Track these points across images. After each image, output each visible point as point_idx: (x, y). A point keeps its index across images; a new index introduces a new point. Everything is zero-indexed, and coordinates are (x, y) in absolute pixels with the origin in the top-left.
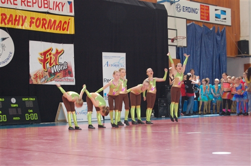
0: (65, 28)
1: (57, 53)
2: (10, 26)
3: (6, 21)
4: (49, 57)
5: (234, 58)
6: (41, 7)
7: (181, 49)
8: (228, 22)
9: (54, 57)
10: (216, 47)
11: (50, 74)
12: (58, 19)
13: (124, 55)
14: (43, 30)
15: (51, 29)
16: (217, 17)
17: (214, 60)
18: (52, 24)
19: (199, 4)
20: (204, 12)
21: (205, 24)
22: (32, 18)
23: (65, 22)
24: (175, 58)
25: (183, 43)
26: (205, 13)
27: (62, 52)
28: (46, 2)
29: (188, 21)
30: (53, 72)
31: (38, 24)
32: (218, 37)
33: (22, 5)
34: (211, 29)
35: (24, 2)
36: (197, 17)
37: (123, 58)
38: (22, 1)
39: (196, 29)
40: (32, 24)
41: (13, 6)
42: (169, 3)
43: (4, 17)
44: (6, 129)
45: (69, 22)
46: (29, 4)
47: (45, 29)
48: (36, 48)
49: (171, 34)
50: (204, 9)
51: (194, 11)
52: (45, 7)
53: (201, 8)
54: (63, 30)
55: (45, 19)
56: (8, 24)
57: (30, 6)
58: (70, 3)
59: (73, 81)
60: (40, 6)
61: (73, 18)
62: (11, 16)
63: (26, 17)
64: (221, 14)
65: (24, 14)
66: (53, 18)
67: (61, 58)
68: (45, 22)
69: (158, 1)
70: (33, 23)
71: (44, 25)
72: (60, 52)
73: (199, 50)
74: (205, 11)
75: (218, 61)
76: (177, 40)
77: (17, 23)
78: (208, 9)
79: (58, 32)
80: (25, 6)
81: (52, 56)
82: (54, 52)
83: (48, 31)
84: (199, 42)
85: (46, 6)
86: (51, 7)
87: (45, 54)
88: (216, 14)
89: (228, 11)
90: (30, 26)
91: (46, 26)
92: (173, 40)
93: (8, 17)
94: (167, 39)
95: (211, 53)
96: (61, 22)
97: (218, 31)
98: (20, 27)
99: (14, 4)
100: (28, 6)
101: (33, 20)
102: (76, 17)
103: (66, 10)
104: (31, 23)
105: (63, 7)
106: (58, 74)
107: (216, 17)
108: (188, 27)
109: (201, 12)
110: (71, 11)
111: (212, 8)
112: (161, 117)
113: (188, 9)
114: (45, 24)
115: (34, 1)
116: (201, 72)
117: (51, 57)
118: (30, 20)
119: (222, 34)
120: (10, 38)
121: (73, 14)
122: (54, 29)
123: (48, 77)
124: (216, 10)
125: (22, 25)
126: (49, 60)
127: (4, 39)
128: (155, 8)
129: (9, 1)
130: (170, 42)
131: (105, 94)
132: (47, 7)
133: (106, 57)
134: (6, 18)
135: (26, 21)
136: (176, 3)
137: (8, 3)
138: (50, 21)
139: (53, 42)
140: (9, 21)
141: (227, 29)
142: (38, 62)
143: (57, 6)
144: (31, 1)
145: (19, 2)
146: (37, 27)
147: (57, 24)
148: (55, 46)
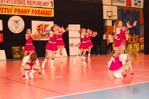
1: (45, 25)
2: (22, 14)
3: (20, 12)
4: (41, 27)
9: (44, 28)
11: (42, 35)
12: (45, 10)
13: (79, 26)
14: (38, 15)
15: (42, 15)
16: (136, 4)
18: (43, 13)
23: (49, 11)
24: (112, 25)
27: (48, 25)
28: (39, 2)
29: (118, 7)
30: (43, 34)
31: (36, 13)
32: (135, 14)
34: (131, 11)
35: (29, 3)
36: (124, 5)
38: (28, 3)
40: (33, 13)
41: (24, 5)
43: (19, 10)
45: (51, 11)
46: (31, 4)
47: (39, 15)
48: (35, 24)
49: (109, 14)
52: (39, 5)
54: (48, 15)
55: (39, 11)
56: (21, 13)
58: (52, 2)
60: (37, 4)
61: (53, 9)
62: (23, 10)
63: (30, 10)
64: (138, 2)
65: (29, 8)
66: (43, 10)
67: (47, 28)
68: (39, 12)
70: (33, 12)
71: (39, 13)
72: (47, 25)
73: (124, 21)
74: (129, 2)
76: (112, 16)
77: (25, 13)
78: (131, 1)
79: (46, 16)
80: (29, 5)
81: (43, 27)
82: (44, 25)
83: (41, 16)
84: (125, 17)
85: (40, 4)
86: (42, 4)
87: (39, 26)
90: (32, 14)
91: (40, 13)
92: (110, 17)
93: (21, 10)
96: (47, 11)
98: (27, 15)
99: (24, 4)
100: (31, 5)
101: (33, 11)
103: (50, 6)
104: (32, 12)
105: (48, 4)
106: (46, 36)
107: (135, 4)
108: (118, 10)
109: (127, 2)
110: (52, 6)
115: (34, 2)
117: (42, 28)
120: (22, 20)
121: (53, 7)
122: (44, 15)
123: (41, 37)
124: (135, 1)
125: (28, 14)
129: (21, 3)
131: (70, 44)
135: (30, 11)
140: (21, 12)
142: (36, 30)
143: (45, 4)
144: (32, 2)
145: (26, 3)
146: (36, 14)
147: (45, 12)
148: (45, 23)
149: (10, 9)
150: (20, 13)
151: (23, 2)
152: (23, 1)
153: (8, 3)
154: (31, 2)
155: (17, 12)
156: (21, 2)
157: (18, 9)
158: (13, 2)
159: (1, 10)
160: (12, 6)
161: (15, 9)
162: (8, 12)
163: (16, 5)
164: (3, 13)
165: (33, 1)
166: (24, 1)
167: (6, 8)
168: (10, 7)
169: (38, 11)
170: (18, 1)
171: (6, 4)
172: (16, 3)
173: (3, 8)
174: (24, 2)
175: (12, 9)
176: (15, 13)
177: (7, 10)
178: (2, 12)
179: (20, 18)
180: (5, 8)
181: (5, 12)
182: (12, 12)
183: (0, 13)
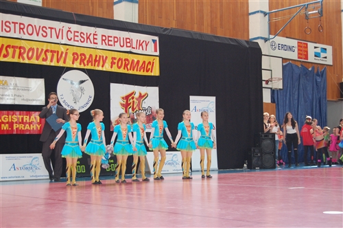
0: (149, 69)
1: (141, 96)
2: (89, 67)
3: (85, 62)
5: (335, 102)
7: (276, 92)
8: (329, 61)
10: (315, 89)
12: (142, 59)
13: (213, 99)
14: (126, 71)
15: (133, 70)
16: (317, 55)
17: (314, 104)
18: (135, 65)
19: (297, 41)
20: (301, 51)
21: (303, 64)
22: (114, 58)
23: (149, 63)
24: (270, 102)
25: (279, 85)
26: (303, 52)
27: (146, 95)
28: (128, 41)
29: (284, 60)
31: (120, 65)
32: (318, 77)
33: (102, 44)
34: (310, 69)
35: (104, 40)
36: (294, 55)
37: (212, 102)
38: (102, 40)
39: (293, 69)
40: (114, 66)
41: (94, 46)
42: (263, 41)
43: (83, 57)
44: (84, 181)
45: (153, 63)
46: (110, 43)
47: (128, 70)
48: (118, 92)
49: (265, 75)
50: (301, 47)
51: (290, 49)
52: (127, 47)
53: (299, 46)
54: (147, 71)
55: (127, 60)
56: (88, 65)
57: (112, 45)
58: (154, 41)
60: (122, 45)
61: (158, 58)
62: (91, 56)
63: (106, 57)
64: (321, 52)
65: (104, 54)
66: (136, 58)
68: (127, 62)
69: (250, 38)
70: (114, 63)
71: (126, 66)
72: (144, 96)
73: (296, 93)
74: (303, 49)
75: (318, 105)
76: (271, 81)
77: (97, 63)
78: (307, 47)
79: (141, 73)
80: (106, 45)
81: (135, 100)
82: (137, 96)
83: (131, 72)
84: (296, 84)
85: (129, 45)
86: (134, 46)
87: (127, 98)
88: (315, 53)
89: (329, 48)
90: (111, 67)
91: (129, 67)
92: (267, 82)
93: (88, 57)
94: (261, 80)
95: (310, 96)
96: (144, 62)
97: (318, 72)
98: (100, 68)
99: (94, 43)
100: (109, 45)
101: (115, 61)
102: (160, 56)
104: (113, 63)
105: (147, 45)
107: (315, 56)
108: (284, 67)
109: (299, 50)
110: (156, 51)
111: (311, 46)
112: (254, 168)
113: (284, 47)
114: (128, 65)
115: (116, 39)
116: (299, 117)
117: (133, 102)
118: (111, 60)
119: (322, 75)
120: (90, 80)
121: (158, 53)
122: (137, 70)
124: (315, 47)
125: (103, 66)
126: (131, 105)
127: (82, 82)
128: (248, 46)
129: (89, 40)
130: (264, 84)
132: (130, 47)
133: (194, 101)
134: (85, 58)
135: (107, 61)
136: (271, 40)
137: (87, 42)
138: (133, 61)
139: (136, 85)
140: (88, 62)
141: (328, 68)
142: (120, 106)
143: (141, 45)
144: (112, 39)
145: (99, 41)
146: (119, 68)
147: (140, 65)
148: (138, 90)
149: (62, 53)
150: (86, 63)
151: (91, 37)
152: (92, 35)
153: (58, 37)
154: (110, 39)
155: (79, 61)
156: (88, 38)
157: (81, 55)
158: (71, 36)
159: (43, 55)
160: (68, 47)
161: (73, 54)
162: (58, 62)
163: (76, 43)
164: (48, 63)
165: (115, 37)
166: (94, 35)
167: (53, 49)
168: (63, 49)
170: (82, 35)
171: (54, 40)
172: (76, 38)
173: (47, 51)
174: (94, 39)
175: (66, 53)
176: (73, 63)
177: (55, 55)
178: (44, 60)
179: (85, 76)
180: (52, 51)
181: (51, 61)
182: (67, 60)
183: (40, 62)
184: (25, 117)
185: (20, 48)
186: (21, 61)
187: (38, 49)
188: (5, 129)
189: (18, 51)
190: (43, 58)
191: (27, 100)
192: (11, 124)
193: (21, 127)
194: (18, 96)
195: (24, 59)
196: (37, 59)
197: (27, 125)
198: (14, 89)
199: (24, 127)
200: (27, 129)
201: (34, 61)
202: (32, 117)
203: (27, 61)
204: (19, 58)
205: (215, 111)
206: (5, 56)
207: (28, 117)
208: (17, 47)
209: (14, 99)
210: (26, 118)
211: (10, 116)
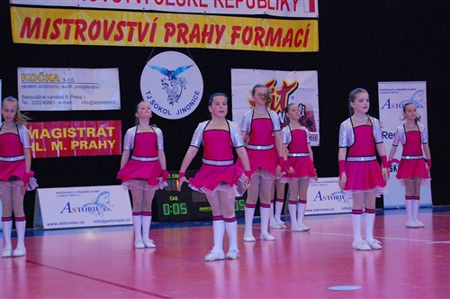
0: (301, 41)
1: (286, 87)
3: (187, 37)
6: (253, 7)
9: (280, 97)
12: (286, 26)
13: (422, 85)
14: (258, 48)
15: (272, 45)
18: (273, 36)
22: (236, 28)
23: (301, 31)
27: (295, 86)
31: (247, 38)
33: (215, 6)
37: (421, 91)
40: (237, 40)
41: (202, 10)
43: (184, 30)
44: (186, 228)
45: (308, 31)
46: (230, 3)
47: (262, 45)
52: (259, 7)
54: (297, 45)
55: (261, 29)
56: (191, 41)
57: (232, 7)
59: (315, 139)
60: (251, 4)
61: (316, 23)
62: (196, 26)
63: (224, 27)
65: (220, 21)
66: (276, 25)
67: (293, 97)
68: (260, 33)
70: (238, 36)
71: (258, 38)
72: (291, 87)
77: (207, 38)
79: (286, 49)
80: (222, 6)
81: (275, 94)
82: (279, 87)
83: (268, 49)
85: (262, 3)
86: (273, 4)
90: (233, 43)
91: (264, 40)
93: (191, 28)
96: (291, 31)
98: (213, 46)
99: (202, 5)
100: (227, 6)
101: (238, 32)
102: (320, 19)
103: (303, 9)
104: (235, 36)
105: (295, 3)
110: (312, 10)
114: (262, 36)
117: (273, 97)
118: (232, 32)
120: (195, 66)
121: (316, 14)
122: (278, 45)
125: (217, 42)
129: (191, 1)
132: (265, 7)
133: (386, 91)
134: (187, 30)
135: (225, 33)
137: (189, 5)
139: (277, 70)
140: (192, 36)
142: (248, 105)
143: (284, 1)
146: (246, 43)
147: (284, 36)
148: (282, 77)
149: (147, 25)
150: (188, 39)
153: (139, 1)
155: (176, 36)
157: (181, 25)
160: (156, 15)
161: (167, 25)
162: (141, 39)
163: (170, 8)
164: (123, 43)
167: (131, 21)
168: (147, 19)
169: (257, 29)
171: (133, 5)
173: (122, 23)
175: (155, 25)
176: (166, 40)
177: (136, 29)
178: (117, 38)
179: (186, 60)
180: (129, 24)
181: (130, 39)
182: (156, 37)
183: (111, 42)
184: (89, 129)
185: (78, 22)
186: (80, 42)
187: (106, 22)
188: (57, 149)
189: (73, 27)
190: (116, 36)
191: (91, 103)
192: (67, 141)
193: (84, 145)
194: (77, 97)
195: (84, 39)
196: (106, 37)
197: (93, 142)
198: (70, 87)
199: (88, 145)
200: (93, 149)
201: (100, 42)
202: (100, 129)
203: (89, 42)
204: (76, 38)
205: (425, 106)
206: (53, 37)
207: (94, 130)
208: (72, 21)
209: (70, 103)
210: (90, 131)
211: (65, 129)
